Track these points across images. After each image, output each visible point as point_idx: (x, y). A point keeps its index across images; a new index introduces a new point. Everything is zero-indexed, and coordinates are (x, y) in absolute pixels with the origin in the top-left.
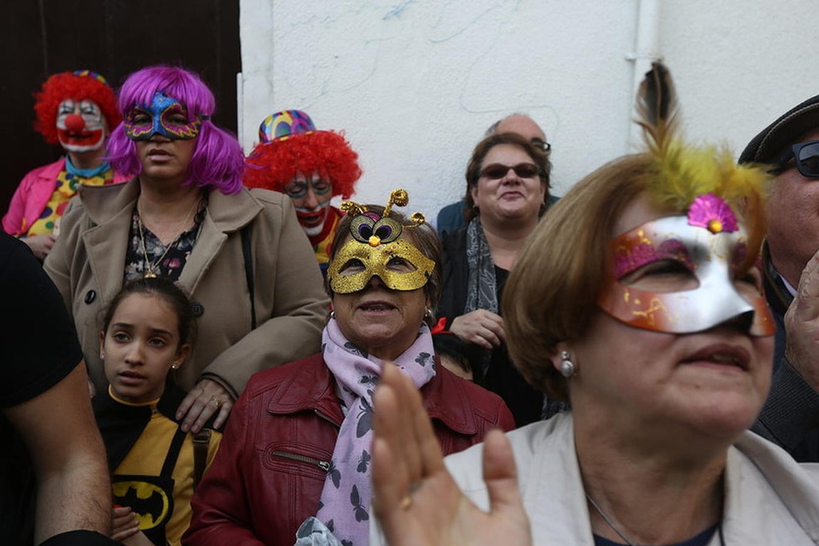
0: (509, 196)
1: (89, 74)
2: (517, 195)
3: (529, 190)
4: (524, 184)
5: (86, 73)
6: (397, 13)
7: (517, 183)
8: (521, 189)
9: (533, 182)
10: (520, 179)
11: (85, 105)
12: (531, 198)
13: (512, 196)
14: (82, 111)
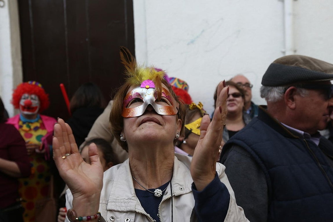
0: (231, 105)
1: (36, 84)
2: (234, 105)
3: (238, 102)
4: (236, 100)
5: (34, 83)
6: (192, 42)
7: (233, 100)
8: (235, 102)
9: (239, 99)
10: (234, 98)
11: (33, 96)
12: (239, 105)
13: (232, 105)
14: (32, 99)
